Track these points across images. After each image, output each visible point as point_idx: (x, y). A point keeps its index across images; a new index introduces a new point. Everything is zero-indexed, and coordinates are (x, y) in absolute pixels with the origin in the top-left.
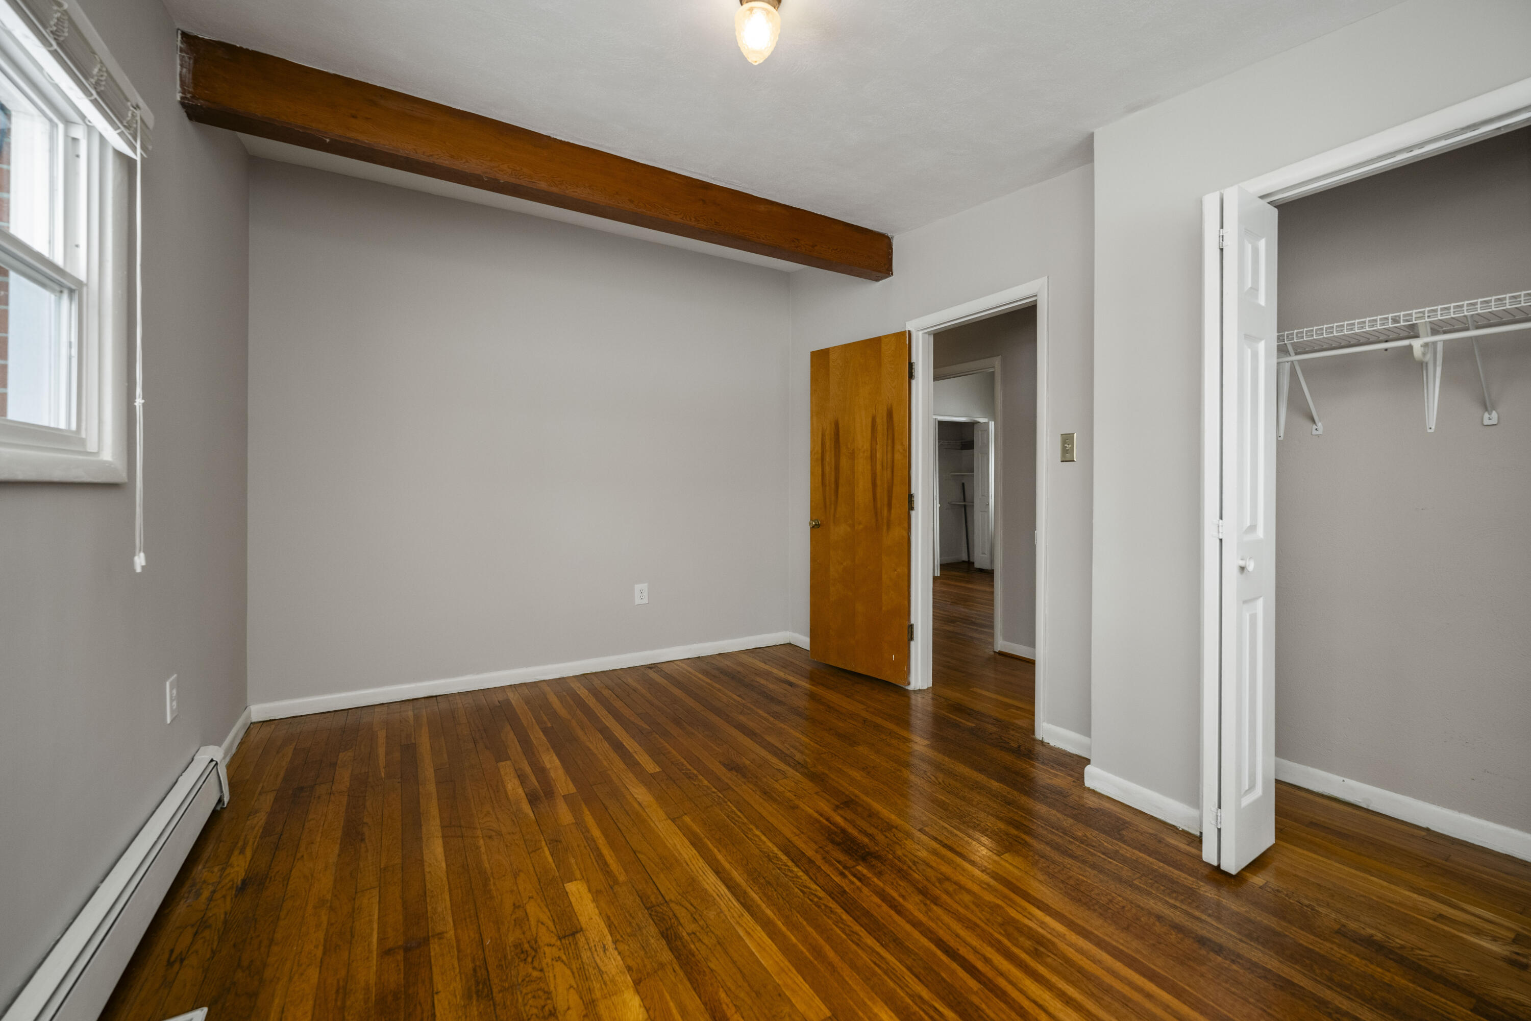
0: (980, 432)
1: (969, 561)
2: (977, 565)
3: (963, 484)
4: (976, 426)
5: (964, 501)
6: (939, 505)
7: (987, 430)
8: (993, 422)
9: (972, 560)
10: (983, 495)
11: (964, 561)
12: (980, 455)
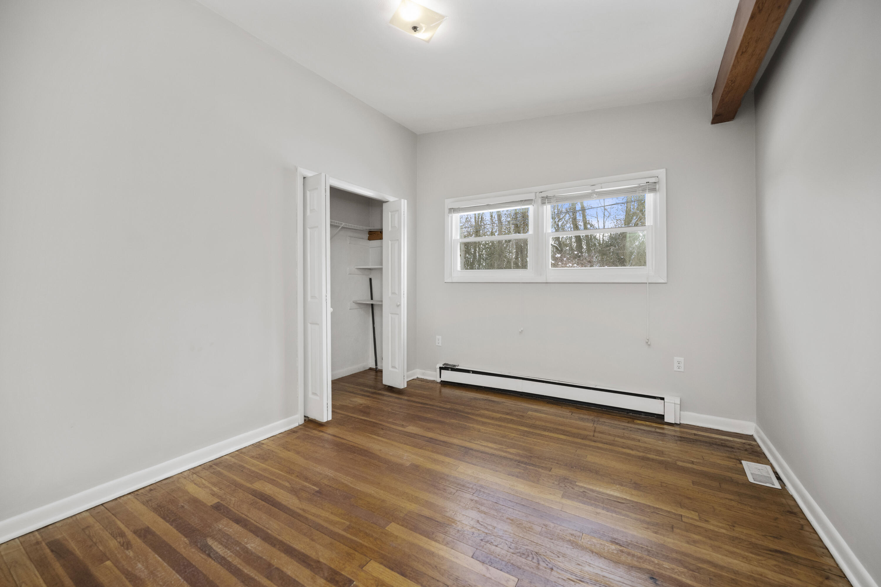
0: (390, 213)
1: (376, 368)
2: (387, 380)
3: (371, 280)
4: (384, 205)
5: (372, 299)
6: (330, 310)
7: (398, 211)
8: (406, 201)
9: (379, 367)
10: (393, 293)
11: (371, 369)
12: (390, 242)
